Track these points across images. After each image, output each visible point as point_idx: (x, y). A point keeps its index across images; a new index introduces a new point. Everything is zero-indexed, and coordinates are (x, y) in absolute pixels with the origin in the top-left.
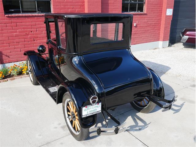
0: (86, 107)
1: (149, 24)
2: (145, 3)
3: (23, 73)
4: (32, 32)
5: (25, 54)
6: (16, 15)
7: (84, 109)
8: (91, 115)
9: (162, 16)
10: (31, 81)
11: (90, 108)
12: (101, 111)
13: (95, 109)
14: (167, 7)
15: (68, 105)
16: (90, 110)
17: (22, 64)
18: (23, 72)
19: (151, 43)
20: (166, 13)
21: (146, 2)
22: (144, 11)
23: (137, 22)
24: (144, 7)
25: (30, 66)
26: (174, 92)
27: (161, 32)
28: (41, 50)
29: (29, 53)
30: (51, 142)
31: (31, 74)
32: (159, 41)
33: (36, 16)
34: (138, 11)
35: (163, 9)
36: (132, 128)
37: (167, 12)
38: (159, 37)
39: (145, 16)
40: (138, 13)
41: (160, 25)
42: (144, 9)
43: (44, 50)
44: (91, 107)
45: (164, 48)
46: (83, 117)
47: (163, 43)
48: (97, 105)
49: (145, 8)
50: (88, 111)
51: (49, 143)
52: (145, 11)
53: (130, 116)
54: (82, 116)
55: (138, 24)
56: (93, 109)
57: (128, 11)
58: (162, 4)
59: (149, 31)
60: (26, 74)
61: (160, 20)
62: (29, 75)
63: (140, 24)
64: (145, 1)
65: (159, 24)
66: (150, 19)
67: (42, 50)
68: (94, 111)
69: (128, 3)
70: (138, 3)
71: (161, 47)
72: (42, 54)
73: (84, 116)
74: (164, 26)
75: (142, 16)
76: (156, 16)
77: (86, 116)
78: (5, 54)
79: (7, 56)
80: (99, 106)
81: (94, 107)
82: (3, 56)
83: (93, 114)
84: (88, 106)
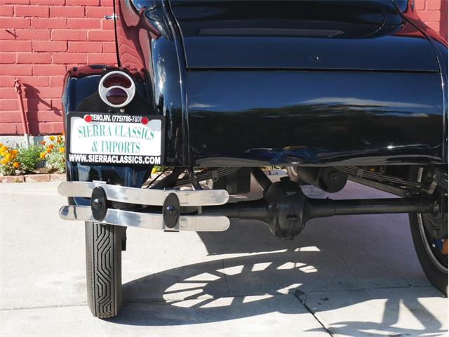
0: (88, 120)
7: (78, 123)
8: (110, 160)
11: (106, 130)
12: (158, 161)
13: (130, 140)
16: (109, 139)
44: (113, 125)
46: (72, 158)
48: (141, 125)
50: (99, 139)
54: (69, 154)
56: (114, 138)
68: (125, 146)
73: (78, 159)
77: (84, 159)
78: (47, 100)
79: (52, 108)
80: (149, 135)
81: (125, 131)
82: (41, 106)
83: (122, 161)
84: (98, 117)
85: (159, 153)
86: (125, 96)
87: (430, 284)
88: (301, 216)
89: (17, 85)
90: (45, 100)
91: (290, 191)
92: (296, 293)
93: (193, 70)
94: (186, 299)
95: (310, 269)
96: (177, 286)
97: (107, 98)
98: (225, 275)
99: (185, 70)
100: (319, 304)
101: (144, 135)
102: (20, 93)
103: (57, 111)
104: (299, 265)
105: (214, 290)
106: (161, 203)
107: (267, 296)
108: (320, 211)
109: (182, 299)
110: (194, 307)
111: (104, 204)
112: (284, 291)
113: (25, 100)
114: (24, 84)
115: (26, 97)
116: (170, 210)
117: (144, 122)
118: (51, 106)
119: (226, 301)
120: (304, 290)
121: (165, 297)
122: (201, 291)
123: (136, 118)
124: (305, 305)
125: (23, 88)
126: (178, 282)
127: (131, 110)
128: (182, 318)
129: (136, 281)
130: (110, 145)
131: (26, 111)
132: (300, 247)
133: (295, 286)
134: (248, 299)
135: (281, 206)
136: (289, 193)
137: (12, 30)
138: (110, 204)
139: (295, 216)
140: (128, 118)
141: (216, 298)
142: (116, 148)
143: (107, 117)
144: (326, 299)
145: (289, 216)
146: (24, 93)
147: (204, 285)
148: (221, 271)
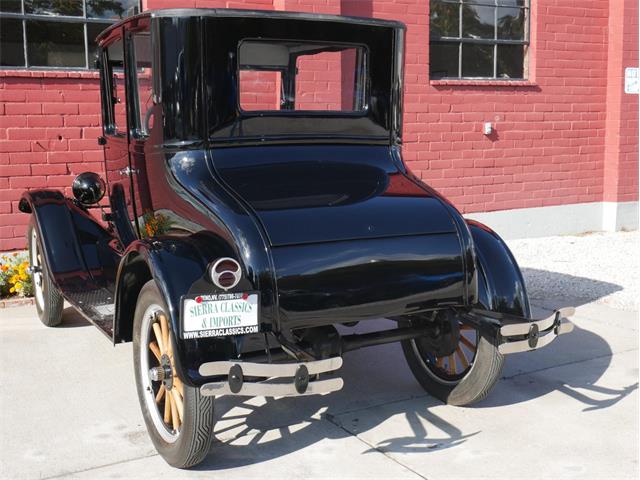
0: (199, 301)
1: (549, 127)
2: (528, 45)
3: (12, 290)
4: (60, 138)
5: (24, 207)
6: (6, 71)
7: (190, 305)
8: (218, 334)
9: (609, 95)
10: (40, 312)
11: (213, 308)
12: (256, 330)
13: (232, 314)
14: (624, 59)
15: (152, 338)
16: (216, 315)
17: (13, 259)
18: (13, 285)
19: (563, 206)
20: (623, 85)
21: (534, 41)
22: (525, 77)
23: (497, 118)
24: (526, 59)
25: (38, 253)
26: (610, 354)
27: (605, 162)
28: (83, 190)
29: (38, 198)
30: (76, 472)
31: (41, 285)
32: (601, 199)
33: (80, 79)
34: (498, 76)
35: (608, 70)
36: (397, 445)
37: (628, 81)
38: (602, 183)
39: (531, 95)
40: (499, 82)
41: (603, 135)
42: (525, 68)
43: (97, 191)
44: (219, 303)
45: (623, 230)
46: (186, 336)
47: (618, 208)
48: (242, 301)
49: (530, 62)
50: (208, 317)
51: (70, 473)
52: (530, 74)
53: (403, 415)
54: (183, 331)
55: (503, 128)
56: (221, 314)
57: (457, 76)
58: (606, 51)
59: (553, 158)
60: (22, 294)
61: (600, 113)
62: (33, 298)
63: (512, 127)
64: (529, 38)
65: (597, 130)
66: (555, 107)
67: (88, 190)
68: (229, 320)
69: (458, 43)
70: (499, 45)
71: (613, 229)
72: (90, 207)
73: (191, 336)
74: (618, 136)
75: (517, 95)
76: (580, 98)
77: (196, 335)
80: (248, 308)
81: (229, 307)
83: (227, 333)
84: (206, 297)
85: (256, 323)
86: (232, 278)
87: (426, 393)
91: (331, 332)
92: (327, 417)
93: (277, 247)
98: (254, 406)
100: (355, 426)
101: (244, 309)
105: (256, 423)
107: (305, 424)
108: (351, 346)
111: (241, 378)
112: (317, 417)
117: (245, 298)
119: (274, 435)
120: (332, 414)
121: (218, 436)
122: (245, 427)
123: (238, 295)
124: (343, 428)
126: (219, 420)
130: (216, 321)
133: (323, 410)
134: (293, 429)
135: (324, 346)
136: (330, 335)
140: (231, 296)
141: (263, 432)
142: (222, 323)
143: (214, 297)
144: (357, 420)
147: (244, 420)
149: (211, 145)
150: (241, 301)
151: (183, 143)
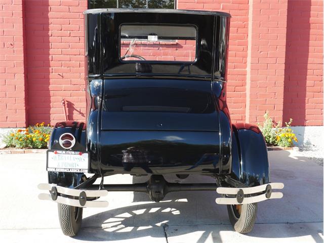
0: (56, 153)
7: (51, 155)
8: (65, 171)
11: (64, 158)
12: (87, 171)
13: (74, 162)
16: (65, 161)
44: (67, 155)
46: (49, 170)
50: (61, 162)
54: (47, 167)
56: (67, 161)
68: (72, 164)
73: (51, 170)
77: (54, 170)
78: (78, 109)
79: (80, 113)
80: (82, 160)
81: (72, 158)
82: (75, 112)
83: (70, 171)
84: (60, 152)
85: (87, 168)
86: (70, 144)
88: (162, 192)
89: (63, 102)
90: (77, 109)
91: (157, 180)
92: (165, 226)
93: (104, 130)
94: (112, 227)
95: (177, 212)
96: (111, 220)
97: (63, 144)
98: (135, 214)
99: (100, 131)
100: (172, 233)
101: (80, 160)
102: (64, 106)
103: (83, 115)
104: (173, 209)
105: (126, 223)
106: (78, 195)
107: (150, 227)
109: (110, 226)
110: (114, 232)
111: (56, 194)
112: (159, 224)
113: (67, 109)
114: (67, 101)
115: (68, 107)
116: (82, 198)
117: (80, 154)
118: (80, 112)
119: (129, 229)
120: (169, 225)
121: (103, 226)
122: (120, 223)
123: (77, 153)
124: (165, 233)
125: (66, 103)
126: (112, 217)
127: (74, 149)
128: (106, 237)
129: (93, 216)
130: (65, 164)
131: (67, 114)
132: (178, 199)
133: (165, 222)
134: (141, 228)
135: (154, 187)
136: (157, 181)
137: (61, 74)
138: (59, 194)
139: (159, 192)
140: (73, 152)
141: (125, 227)
142: (68, 166)
143: (64, 152)
144: (177, 230)
145: (156, 192)
146: (66, 106)
147: (123, 219)
148: (134, 212)
149: (104, 78)
150: (79, 156)
151: (96, 75)
